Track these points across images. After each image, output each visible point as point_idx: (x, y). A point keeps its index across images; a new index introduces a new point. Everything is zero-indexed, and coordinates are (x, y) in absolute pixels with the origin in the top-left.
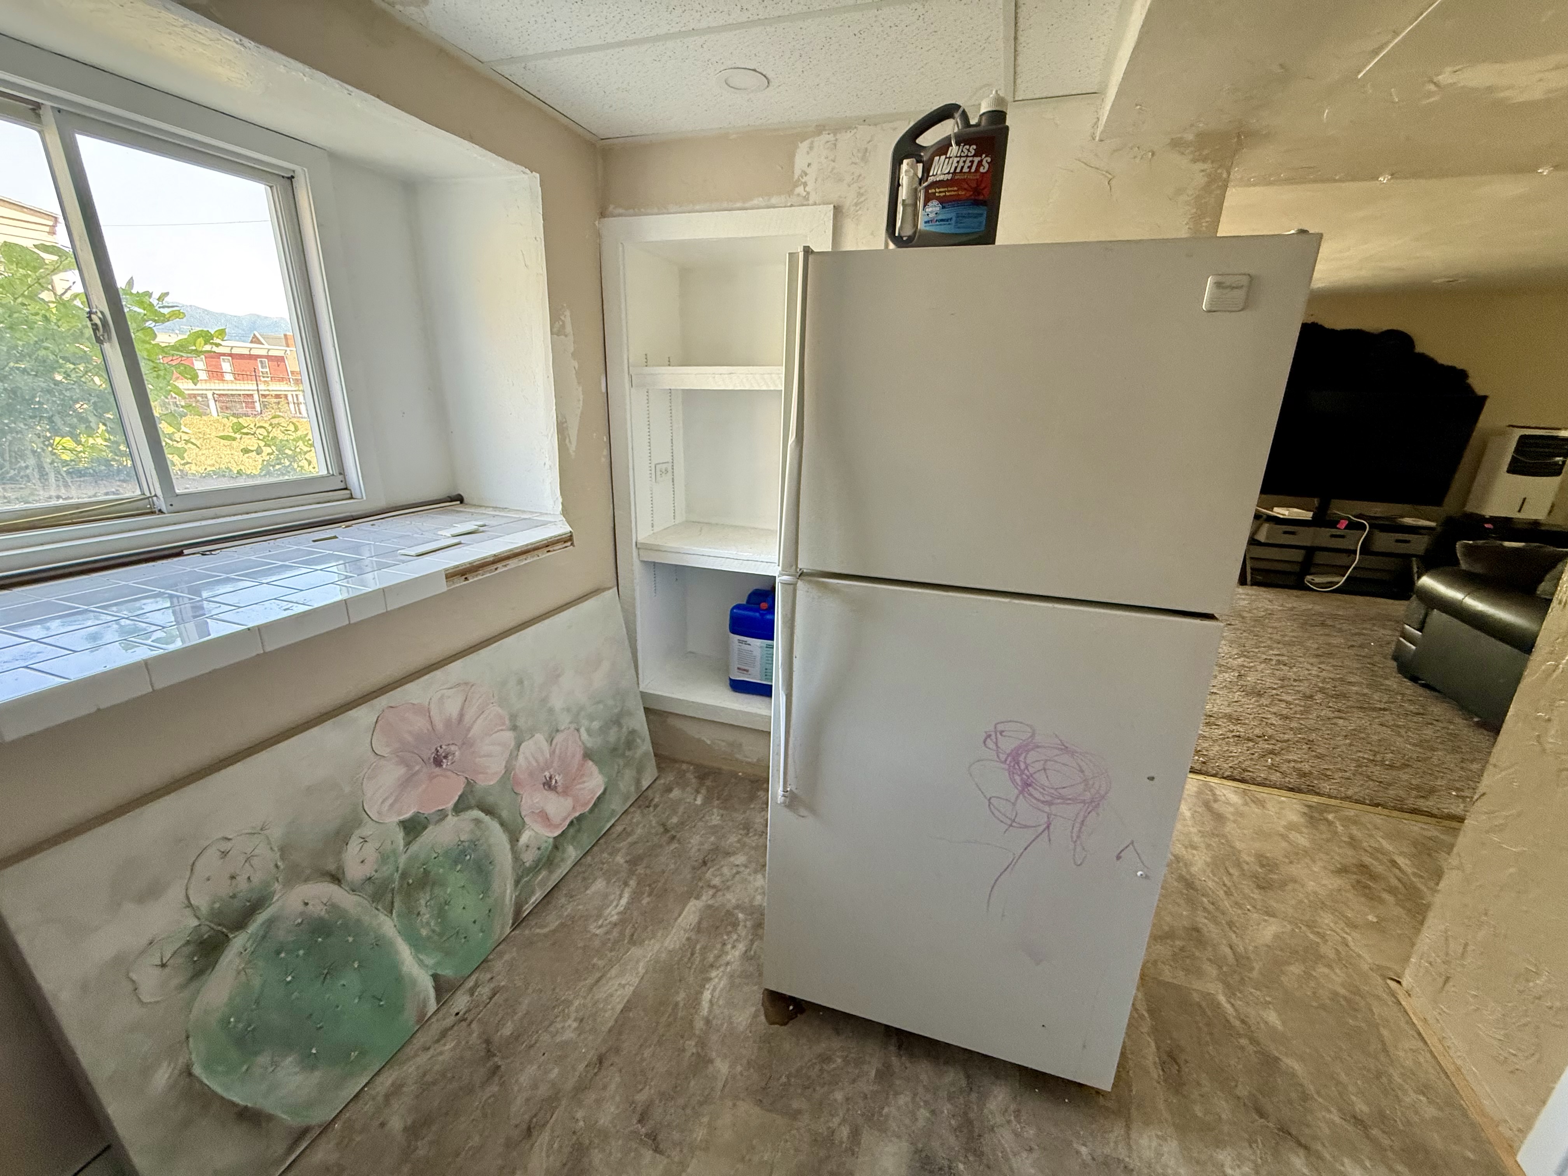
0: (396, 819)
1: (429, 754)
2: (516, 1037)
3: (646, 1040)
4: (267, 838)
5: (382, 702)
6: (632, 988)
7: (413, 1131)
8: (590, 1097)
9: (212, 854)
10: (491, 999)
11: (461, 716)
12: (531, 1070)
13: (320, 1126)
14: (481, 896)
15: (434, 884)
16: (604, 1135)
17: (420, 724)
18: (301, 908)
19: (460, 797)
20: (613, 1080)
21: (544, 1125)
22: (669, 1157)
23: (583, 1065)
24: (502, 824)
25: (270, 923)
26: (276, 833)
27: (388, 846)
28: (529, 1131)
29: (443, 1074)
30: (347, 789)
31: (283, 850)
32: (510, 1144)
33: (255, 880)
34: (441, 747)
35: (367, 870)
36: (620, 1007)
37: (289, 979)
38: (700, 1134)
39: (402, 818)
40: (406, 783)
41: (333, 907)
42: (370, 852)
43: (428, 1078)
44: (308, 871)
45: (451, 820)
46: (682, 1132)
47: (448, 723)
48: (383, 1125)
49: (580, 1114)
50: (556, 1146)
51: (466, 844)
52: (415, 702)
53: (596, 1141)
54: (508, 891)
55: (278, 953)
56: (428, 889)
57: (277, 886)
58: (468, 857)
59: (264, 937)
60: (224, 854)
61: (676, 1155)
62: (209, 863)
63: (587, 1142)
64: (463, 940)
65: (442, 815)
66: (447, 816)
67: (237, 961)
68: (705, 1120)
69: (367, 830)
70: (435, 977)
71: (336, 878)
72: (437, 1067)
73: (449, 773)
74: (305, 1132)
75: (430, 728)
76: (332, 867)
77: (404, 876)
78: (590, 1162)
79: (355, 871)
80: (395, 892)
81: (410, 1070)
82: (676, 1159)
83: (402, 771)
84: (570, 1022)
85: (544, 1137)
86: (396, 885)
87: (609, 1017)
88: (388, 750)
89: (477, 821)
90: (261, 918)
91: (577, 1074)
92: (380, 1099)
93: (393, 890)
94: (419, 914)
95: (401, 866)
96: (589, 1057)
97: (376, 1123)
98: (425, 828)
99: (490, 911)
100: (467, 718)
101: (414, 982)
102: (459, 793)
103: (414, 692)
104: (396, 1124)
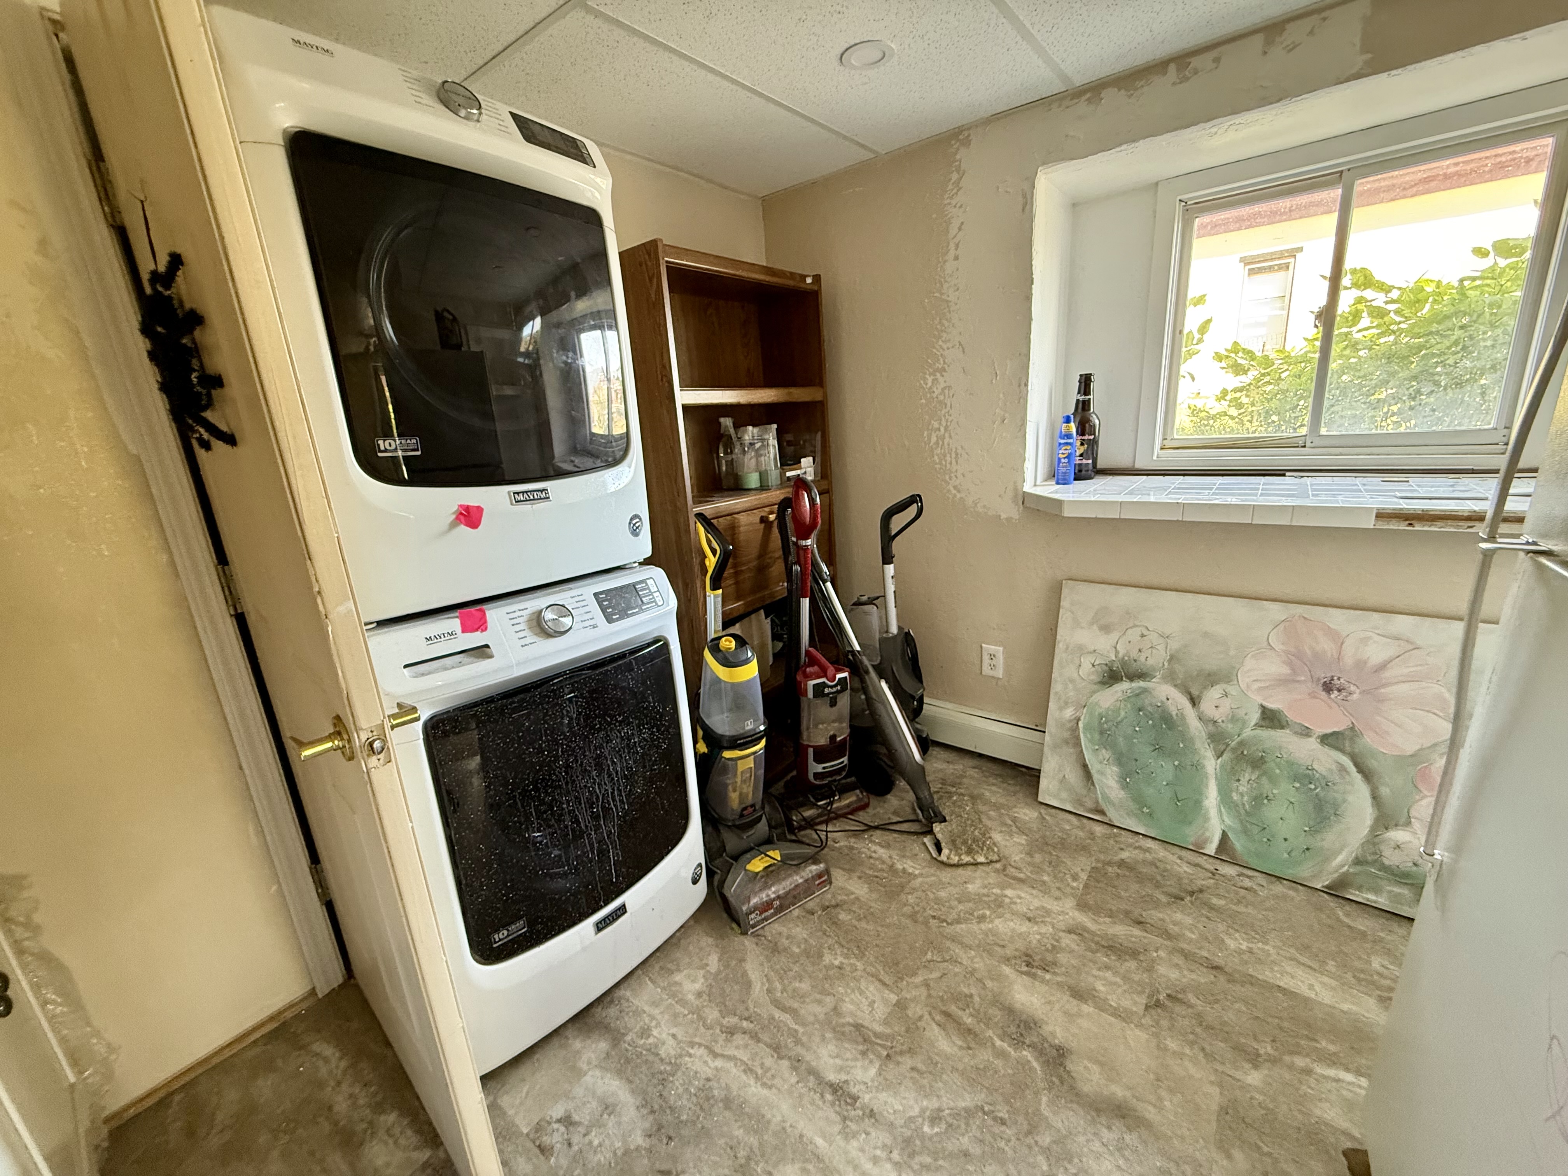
0: (1260, 700)
1: (1323, 675)
2: (1212, 908)
3: (1255, 1006)
4: (1167, 644)
5: (1300, 609)
6: (1313, 996)
7: (1122, 864)
8: (1178, 960)
9: (1138, 631)
10: (1241, 888)
11: (1383, 667)
12: (1189, 920)
13: (1110, 820)
14: (1307, 829)
15: (1265, 773)
16: (1150, 969)
17: (1327, 646)
18: (1164, 699)
19: (1334, 733)
20: (1203, 977)
21: (1147, 932)
22: (1144, 1015)
23: (1206, 955)
24: (1375, 797)
25: (1145, 690)
26: (1174, 645)
27: (1241, 713)
28: (1140, 923)
29: (1166, 870)
30: (1232, 652)
31: (1172, 659)
32: (1127, 913)
33: (1150, 662)
34: (1339, 679)
35: (1217, 715)
36: (1282, 984)
37: (1137, 729)
38: (1172, 1044)
39: (1265, 704)
40: (1283, 682)
41: (1183, 717)
42: (1226, 706)
43: (1158, 864)
44: (1179, 682)
45: (1312, 743)
46: (1169, 1029)
47: (1360, 664)
48: (1122, 849)
49: (1162, 953)
50: (1133, 939)
51: (1317, 775)
52: (1331, 626)
53: (1144, 964)
54: (1340, 859)
55: (1140, 710)
56: (1257, 773)
57: (1158, 675)
58: (1312, 786)
59: (1138, 695)
60: (1143, 636)
61: (1147, 1021)
62: (1133, 635)
63: (1142, 958)
64: (1265, 840)
65: (1306, 732)
66: (1310, 736)
67: (1120, 694)
68: (1187, 1051)
69: (1232, 690)
70: (1224, 837)
71: (1194, 701)
72: (1168, 867)
73: (1333, 704)
74: (1102, 812)
75: (1336, 656)
76: (1195, 692)
77: (1242, 744)
78: (1126, 960)
79: (1207, 706)
80: (1229, 748)
81: (1160, 852)
82: (1143, 1021)
83: (1285, 670)
84: (1245, 944)
85: (1136, 932)
86: (1233, 744)
87: (1267, 975)
88: (1282, 647)
89: (1342, 769)
90: (1141, 684)
91: (1197, 951)
92: (1137, 844)
93: (1228, 745)
94: (1239, 780)
95: (1244, 735)
96: (1216, 959)
97: (1122, 846)
98: (1282, 728)
99: (1308, 849)
100: (1387, 674)
101: (1207, 819)
102: (1337, 730)
103: (1337, 619)
104: (1125, 855)
